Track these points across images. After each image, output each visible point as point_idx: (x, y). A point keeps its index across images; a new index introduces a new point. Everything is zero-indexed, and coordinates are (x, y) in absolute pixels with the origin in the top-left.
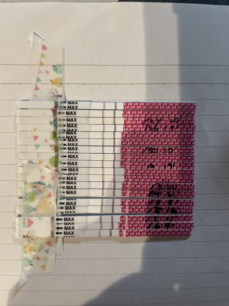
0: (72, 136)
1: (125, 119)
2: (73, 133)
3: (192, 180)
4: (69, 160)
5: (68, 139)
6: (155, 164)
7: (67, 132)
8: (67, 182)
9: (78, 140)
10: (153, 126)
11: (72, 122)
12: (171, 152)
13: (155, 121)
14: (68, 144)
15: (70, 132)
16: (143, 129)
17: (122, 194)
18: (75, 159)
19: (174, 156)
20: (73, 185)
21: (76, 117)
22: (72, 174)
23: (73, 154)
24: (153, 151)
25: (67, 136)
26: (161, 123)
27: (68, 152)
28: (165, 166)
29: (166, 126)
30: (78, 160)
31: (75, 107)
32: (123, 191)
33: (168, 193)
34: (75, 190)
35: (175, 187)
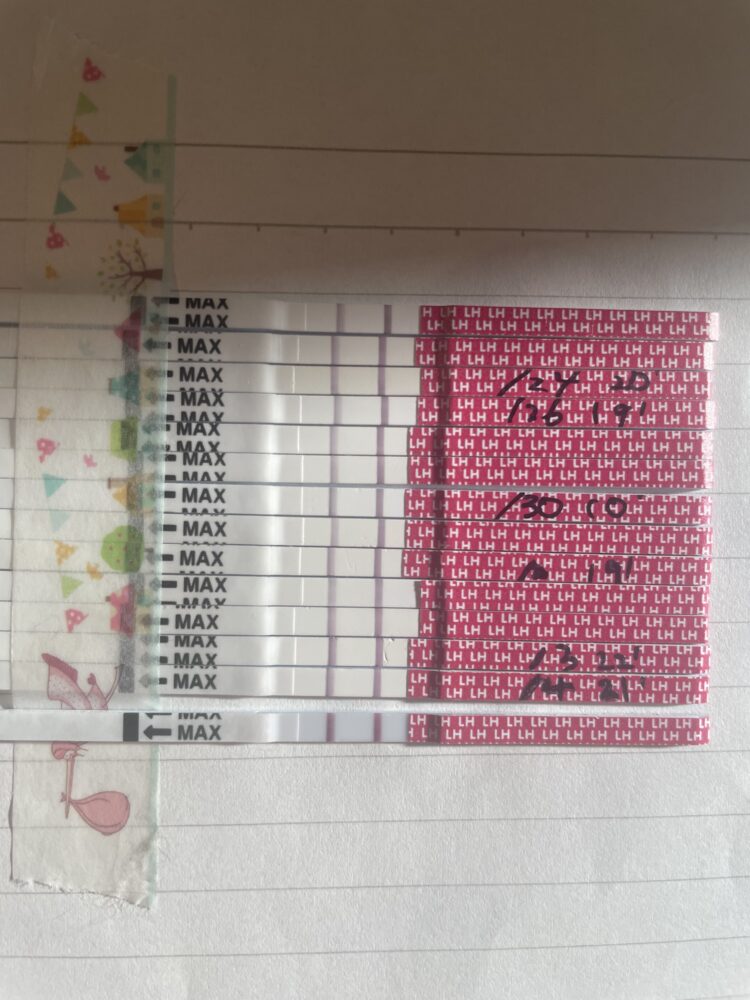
0: (200, 444)
1: (426, 374)
2: (208, 427)
3: (701, 632)
4: (186, 543)
5: (186, 456)
6: (550, 563)
7: (179, 425)
8: (178, 638)
9: (225, 459)
10: (545, 405)
11: (202, 384)
12: (618, 516)
13: (552, 386)
14: (185, 475)
15: (194, 426)
16: (499, 417)
17: (412, 690)
18: (212, 540)
19: (630, 532)
20: (203, 652)
21: (219, 361)
22: (200, 602)
23: (206, 518)
24: (543, 507)
25: (179, 444)
26: (574, 394)
27: (185, 511)
28: (592, 572)
29: (597, 405)
30: (224, 544)
31: (216, 322)
32: (416, 678)
33: (603, 683)
34: (210, 671)
35: (629, 661)
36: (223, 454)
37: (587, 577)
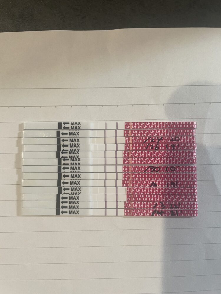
0: (74, 156)
1: (126, 138)
2: (76, 152)
3: (195, 199)
4: (71, 179)
5: (71, 159)
6: (158, 182)
7: (70, 152)
8: (70, 202)
9: (80, 159)
10: (155, 145)
11: (75, 142)
12: (174, 171)
13: (156, 140)
14: (71, 163)
15: (73, 152)
16: (144, 148)
17: (125, 214)
18: (77, 179)
19: (176, 175)
20: (76, 205)
21: (79, 137)
22: (75, 193)
23: (76, 173)
24: (155, 169)
25: (70, 156)
26: (162, 142)
27: (71, 172)
28: (168, 184)
29: (167, 145)
30: (80, 179)
31: (78, 128)
32: (126, 211)
33: (172, 212)
34: (77, 210)
35: (178, 206)
36: (80, 158)
37: (166, 186)
